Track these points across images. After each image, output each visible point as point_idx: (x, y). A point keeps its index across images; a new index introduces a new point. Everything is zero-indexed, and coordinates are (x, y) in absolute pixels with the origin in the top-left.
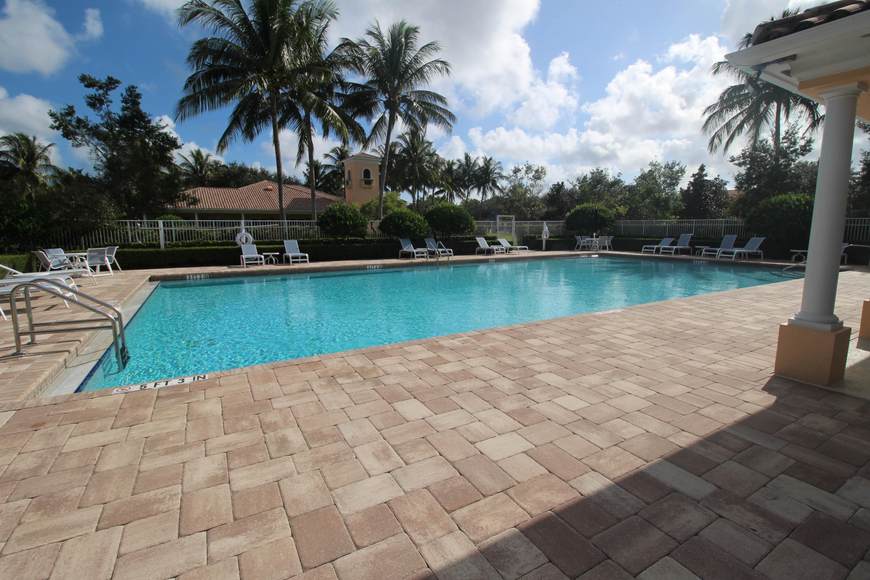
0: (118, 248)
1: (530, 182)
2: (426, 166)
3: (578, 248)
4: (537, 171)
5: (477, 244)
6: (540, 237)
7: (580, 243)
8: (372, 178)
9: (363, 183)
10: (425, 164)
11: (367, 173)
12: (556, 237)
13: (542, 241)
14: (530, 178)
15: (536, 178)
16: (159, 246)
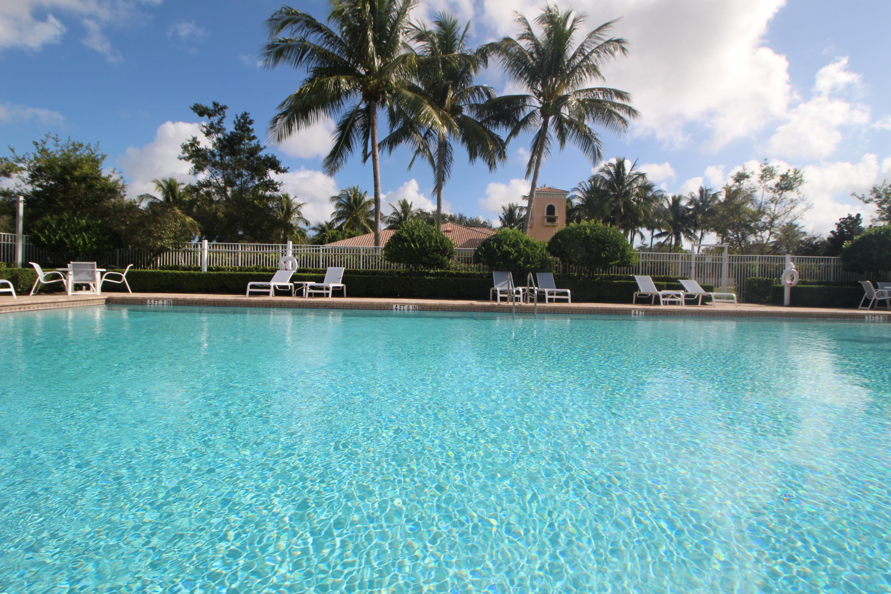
0: (131, 268)
1: (770, 195)
2: (634, 200)
3: (866, 304)
4: (784, 177)
5: (636, 287)
6: (780, 281)
7: (871, 295)
8: (556, 214)
9: (546, 220)
10: (633, 198)
11: (551, 210)
12: (819, 283)
13: (782, 289)
14: (771, 188)
15: (782, 189)
16: (199, 269)
